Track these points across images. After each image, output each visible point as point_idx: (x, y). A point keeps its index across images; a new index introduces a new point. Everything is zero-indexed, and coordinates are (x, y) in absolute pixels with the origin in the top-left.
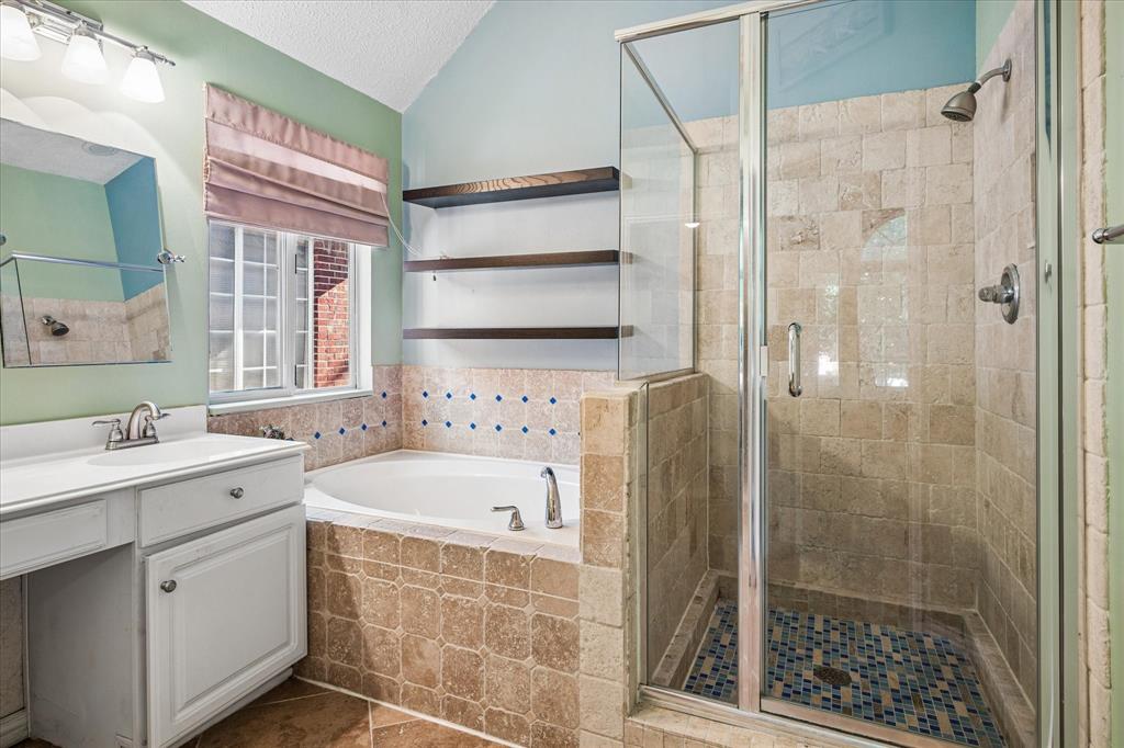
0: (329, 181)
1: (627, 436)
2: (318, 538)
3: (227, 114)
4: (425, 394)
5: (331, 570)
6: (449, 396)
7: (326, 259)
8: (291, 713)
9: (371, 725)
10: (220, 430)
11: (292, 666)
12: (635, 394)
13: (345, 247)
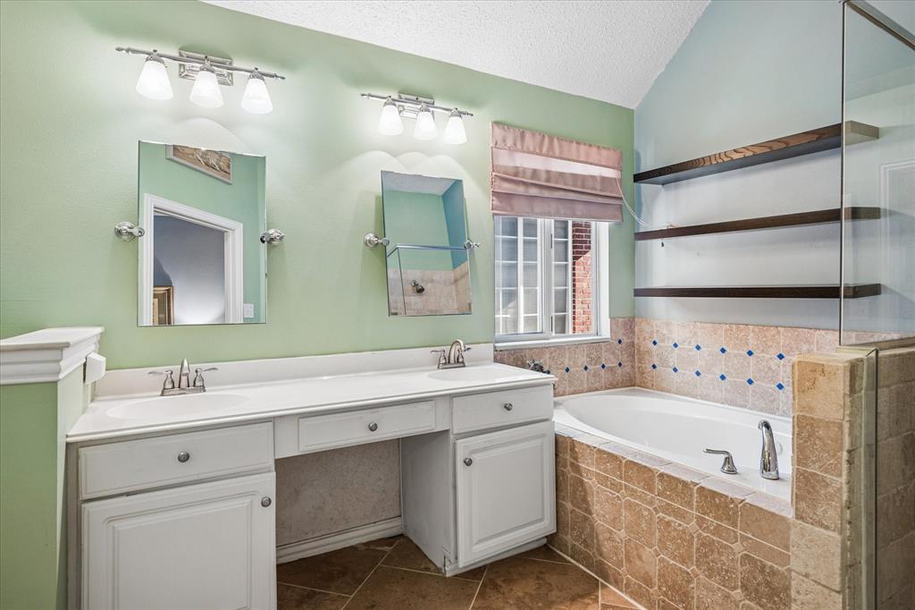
0: (574, 176)
1: (848, 403)
2: (563, 448)
3: (504, 141)
4: (655, 343)
5: (572, 474)
6: (676, 345)
7: (581, 231)
8: (544, 570)
9: (600, 599)
10: (502, 362)
11: (546, 537)
12: (862, 360)
13: (588, 226)
